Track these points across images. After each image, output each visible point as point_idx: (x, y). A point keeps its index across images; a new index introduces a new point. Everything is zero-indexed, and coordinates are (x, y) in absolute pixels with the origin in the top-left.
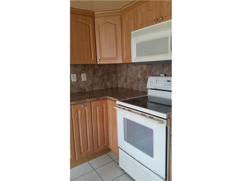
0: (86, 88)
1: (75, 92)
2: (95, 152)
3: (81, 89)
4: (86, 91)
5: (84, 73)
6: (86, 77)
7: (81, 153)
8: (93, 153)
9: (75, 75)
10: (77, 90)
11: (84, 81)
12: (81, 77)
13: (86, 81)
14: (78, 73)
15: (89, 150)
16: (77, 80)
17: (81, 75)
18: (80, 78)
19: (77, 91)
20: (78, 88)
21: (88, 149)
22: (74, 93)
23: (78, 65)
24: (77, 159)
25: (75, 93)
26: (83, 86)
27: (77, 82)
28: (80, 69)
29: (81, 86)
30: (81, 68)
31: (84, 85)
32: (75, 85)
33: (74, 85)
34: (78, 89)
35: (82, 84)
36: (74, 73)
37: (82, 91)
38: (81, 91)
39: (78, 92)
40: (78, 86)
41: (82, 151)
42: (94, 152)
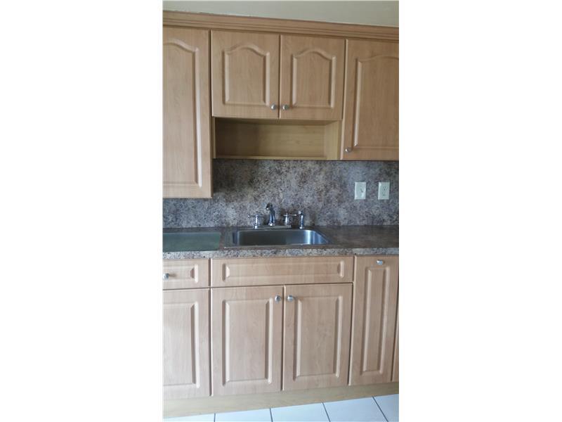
0: (385, 217)
1: (358, 223)
2: (393, 381)
3: (373, 217)
4: (385, 224)
5: (385, 180)
6: (388, 191)
7: (361, 372)
8: (389, 380)
9: (364, 183)
10: (364, 220)
11: (383, 201)
12: (378, 190)
13: (388, 201)
14: (370, 180)
15: (381, 371)
16: (367, 197)
17: (377, 186)
18: (374, 192)
19: (364, 223)
20: (367, 216)
21: (378, 368)
22: (355, 226)
23: (373, 162)
24: (350, 385)
25: (358, 226)
26: (378, 211)
27: (366, 200)
28: (377, 170)
29: (373, 211)
30: (380, 170)
31: (381, 209)
32: (360, 207)
33: (358, 207)
34: (366, 218)
35: (376, 206)
36: (363, 181)
37: (375, 224)
38: (373, 223)
39: (365, 226)
40: (367, 210)
41: (365, 369)
42: (391, 379)
